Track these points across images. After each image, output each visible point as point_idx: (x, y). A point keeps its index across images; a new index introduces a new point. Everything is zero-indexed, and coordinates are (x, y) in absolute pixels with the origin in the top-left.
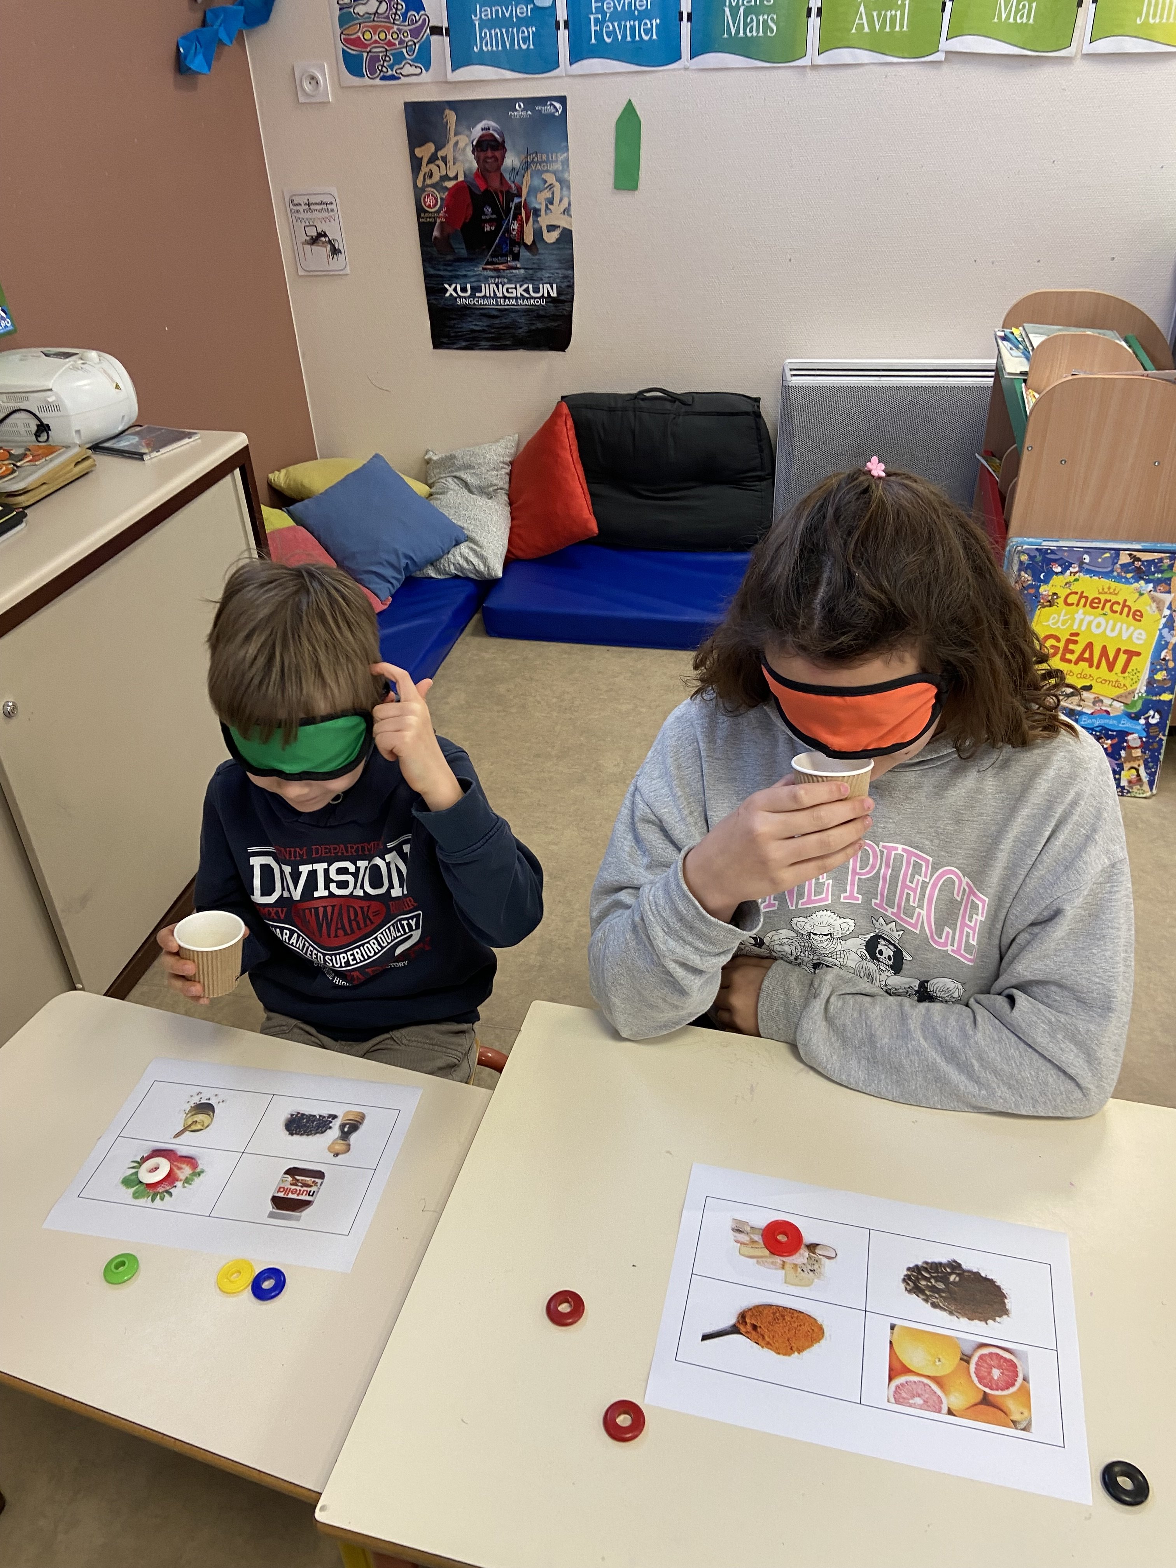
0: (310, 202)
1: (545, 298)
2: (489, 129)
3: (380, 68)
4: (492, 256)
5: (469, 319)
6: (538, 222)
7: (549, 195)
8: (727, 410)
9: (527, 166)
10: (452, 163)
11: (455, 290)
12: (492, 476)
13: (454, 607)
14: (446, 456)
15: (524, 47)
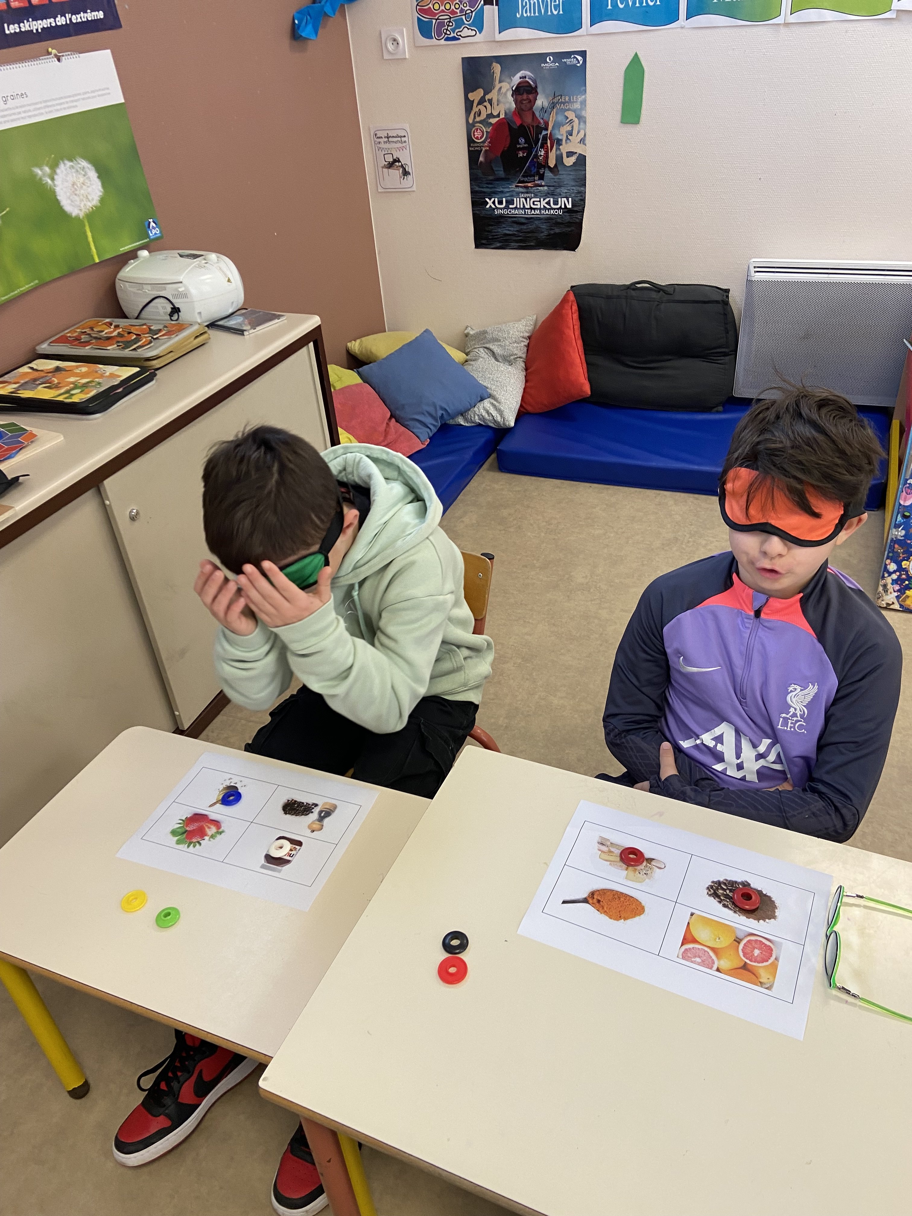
0: (389, 135)
1: (562, 209)
2: (525, 77)
3: (445, 31)
4: (523, 176)
5: (504, 226)
6: (560, 149)
7: (569, 128)
8: (702, 299)
9: (553, 106)
10: (496, 104)
11: (494, 203)
12: (513, 348)
13: (476, 447)
14: (480, 331)
15: (555, 13)
